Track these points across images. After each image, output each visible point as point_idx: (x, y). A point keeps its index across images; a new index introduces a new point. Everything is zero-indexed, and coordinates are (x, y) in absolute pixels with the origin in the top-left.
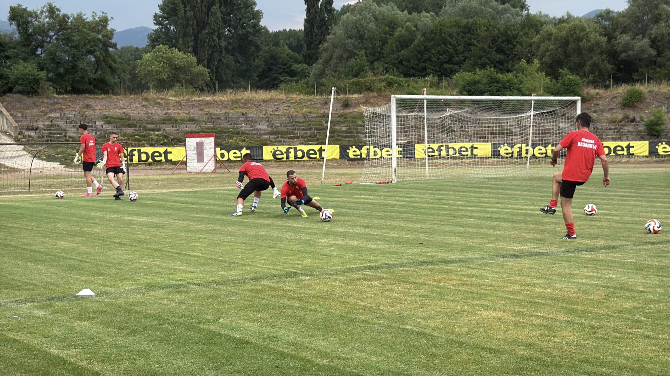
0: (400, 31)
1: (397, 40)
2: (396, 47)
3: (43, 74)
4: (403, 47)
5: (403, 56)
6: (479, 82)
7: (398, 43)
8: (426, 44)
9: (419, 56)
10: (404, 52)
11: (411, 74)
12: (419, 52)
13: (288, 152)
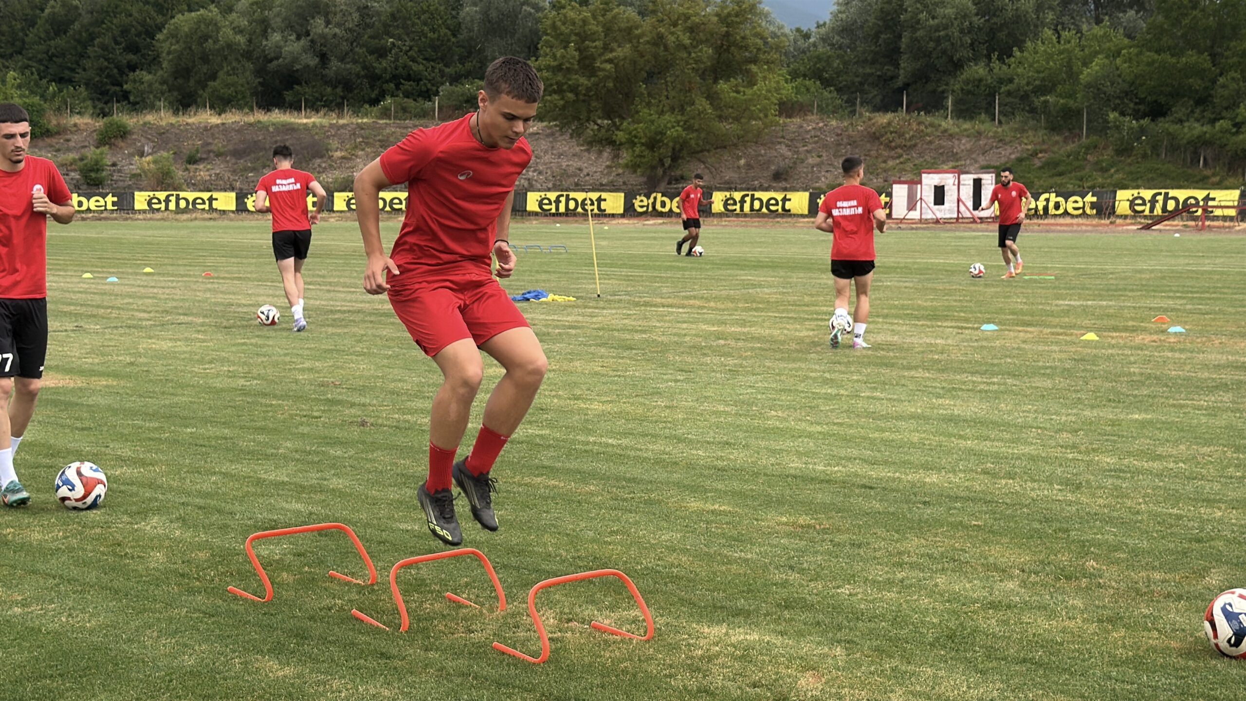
0: (53, 7)
1: (47, 21)
2: (46, 32)
4: (57, 34)
5: (55, 48)
7: (48, 26)
8: (91, 30)
9: (79, 49)
10: (59, 42)
11: (67, 77)
12: (79, 41)
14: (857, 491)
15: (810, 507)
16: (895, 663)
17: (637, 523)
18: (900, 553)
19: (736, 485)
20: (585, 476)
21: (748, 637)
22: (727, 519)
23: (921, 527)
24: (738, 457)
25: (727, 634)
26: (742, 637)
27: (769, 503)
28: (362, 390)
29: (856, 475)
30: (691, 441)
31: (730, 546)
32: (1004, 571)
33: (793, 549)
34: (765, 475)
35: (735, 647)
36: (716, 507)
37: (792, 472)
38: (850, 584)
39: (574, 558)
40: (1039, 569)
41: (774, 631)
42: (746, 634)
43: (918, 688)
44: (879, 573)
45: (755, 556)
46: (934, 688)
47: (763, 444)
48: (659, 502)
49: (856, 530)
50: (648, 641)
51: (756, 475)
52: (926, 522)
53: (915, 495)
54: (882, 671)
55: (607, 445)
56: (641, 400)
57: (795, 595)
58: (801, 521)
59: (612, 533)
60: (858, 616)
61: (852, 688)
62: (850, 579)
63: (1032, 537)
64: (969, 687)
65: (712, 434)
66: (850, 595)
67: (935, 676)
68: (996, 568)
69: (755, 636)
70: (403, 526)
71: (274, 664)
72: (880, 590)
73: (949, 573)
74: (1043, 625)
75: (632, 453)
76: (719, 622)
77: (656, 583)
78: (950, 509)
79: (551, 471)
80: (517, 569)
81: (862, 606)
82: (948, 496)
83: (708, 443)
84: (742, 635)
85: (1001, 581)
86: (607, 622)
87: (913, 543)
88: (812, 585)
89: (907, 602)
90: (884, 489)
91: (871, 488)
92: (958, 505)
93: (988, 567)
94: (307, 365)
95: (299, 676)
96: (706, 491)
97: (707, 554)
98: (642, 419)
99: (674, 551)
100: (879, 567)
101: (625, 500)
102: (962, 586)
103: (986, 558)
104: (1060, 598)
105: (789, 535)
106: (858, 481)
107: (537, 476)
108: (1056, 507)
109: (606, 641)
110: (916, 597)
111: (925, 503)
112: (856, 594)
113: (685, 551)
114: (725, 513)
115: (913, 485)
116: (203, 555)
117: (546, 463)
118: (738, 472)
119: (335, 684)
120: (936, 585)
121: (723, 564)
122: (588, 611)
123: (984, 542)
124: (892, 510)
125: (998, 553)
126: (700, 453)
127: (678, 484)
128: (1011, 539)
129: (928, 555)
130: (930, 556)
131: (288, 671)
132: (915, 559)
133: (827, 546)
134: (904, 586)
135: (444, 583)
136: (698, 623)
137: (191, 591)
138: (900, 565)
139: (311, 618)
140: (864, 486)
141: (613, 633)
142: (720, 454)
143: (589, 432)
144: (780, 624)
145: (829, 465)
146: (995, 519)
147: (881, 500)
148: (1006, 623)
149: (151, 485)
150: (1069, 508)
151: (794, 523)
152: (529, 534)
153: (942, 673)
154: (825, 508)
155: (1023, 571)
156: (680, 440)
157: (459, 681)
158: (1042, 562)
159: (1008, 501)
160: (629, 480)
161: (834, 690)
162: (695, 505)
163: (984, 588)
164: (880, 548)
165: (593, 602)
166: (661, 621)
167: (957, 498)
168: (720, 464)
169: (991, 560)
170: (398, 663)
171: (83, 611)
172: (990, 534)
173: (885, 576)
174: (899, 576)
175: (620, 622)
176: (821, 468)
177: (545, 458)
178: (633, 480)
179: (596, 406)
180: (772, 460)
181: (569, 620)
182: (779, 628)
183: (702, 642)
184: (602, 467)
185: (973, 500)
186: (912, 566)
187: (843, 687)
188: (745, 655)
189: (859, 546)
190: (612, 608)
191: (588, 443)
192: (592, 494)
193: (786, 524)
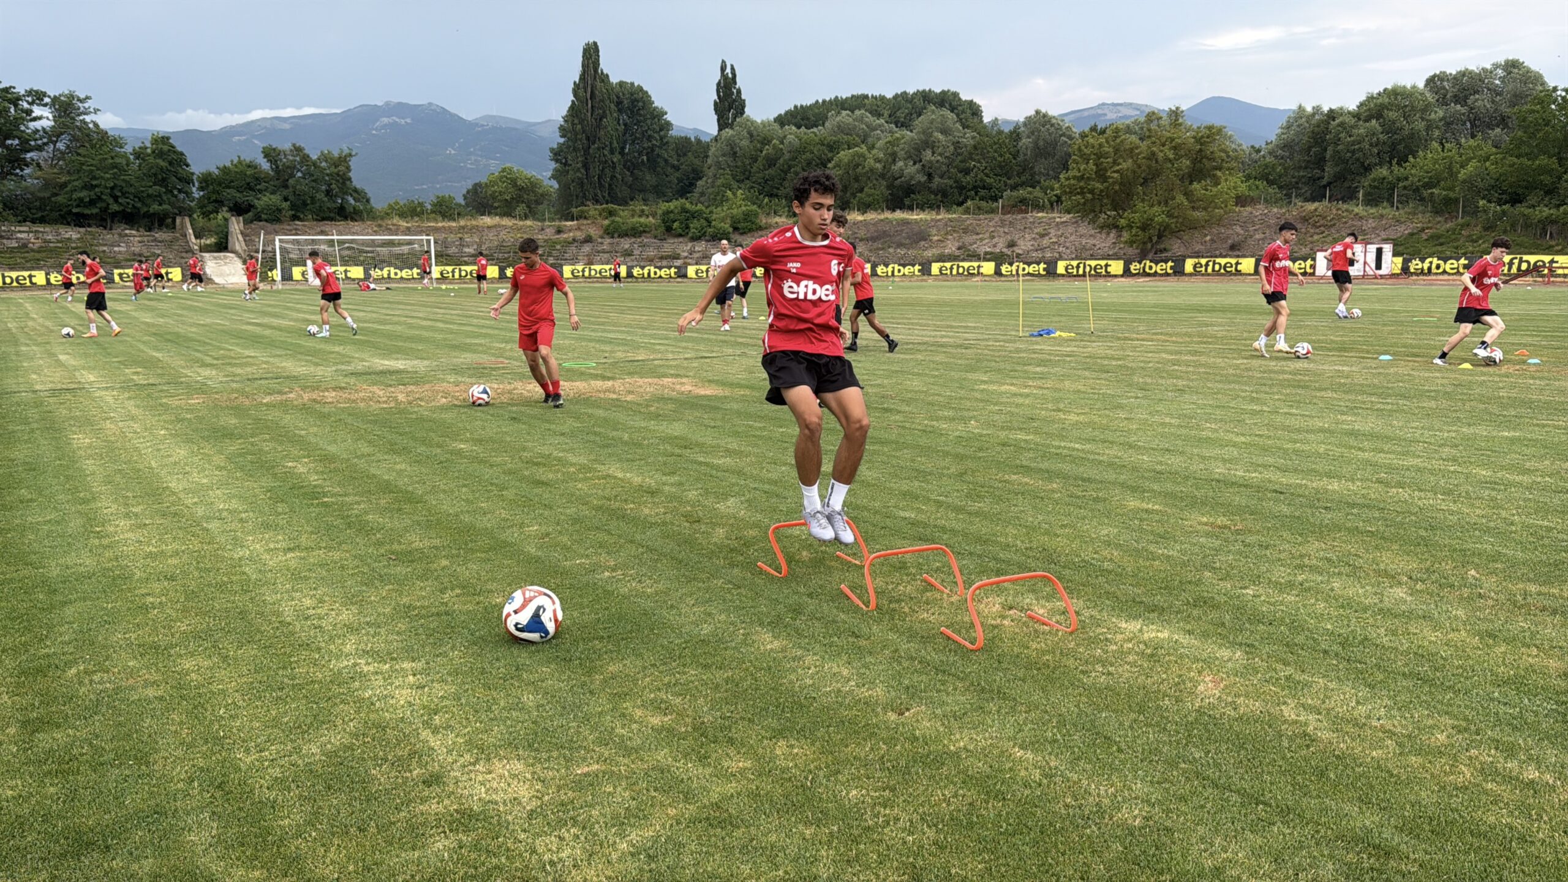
0: (768, 149)
3: (286, 205)
6: (672, 212)
9: (783, 175)
11: (774, 193)
12: (782, 171)
13: (453, 272)
14: (1269, 495)
15: (1229, 510)
16: (1289, 671)
17: (1084, 518)
18: (1302, 556)
19: (1169, 487)
20: (1050, 475)
21: (1159, 634)
22: (1157, 518)
23: (1321, 531)
24: (1175, 462)
25: (1141, 630)
26: (1153, 635)
27: (1194, 503)
28: (908, 402)
29: (1270, 481)
30: (1139, 447)
31: (1157, 543)
32: (1393, 577)
33: (1210, 548)
34: (1195, 478)
35: (1146, 645)
36: (1150, 506)
37: (1217, 476)
38: (1254, 584)
39: (1026, 549)
40: (1425, 576)
41: (1184, 630)
42: (1158, 631)
43: (1310, 701)
44: (1281, 574)
45: (1175, 554)
46: (1324, 702)
47: (1195, 451)
48: (1105, 500)
49: (1265, 532)
50: (1071, 633)
51: (1187, 478)
52: (1326, 526)
53: (1318, 500)
54: (1277, 679)
55: (1074, 449)
56: (1107, 412)
57: (1206, 594)
58: (1219, 522)
59: (1063, 526)
60: (1257, 618)
61: (1247, 696)
62: (1256, 580)
63: (1419, 544)
64: (1358, 703)
65: (1157, 442)
66: (1254, 596)
67: (1326, 688)
68: (1386, 574)
69: (1164, 635)
70: (902, 514)
71: (768, 637)
72: (1280, 591)
73: (1344, 577)
74: (1430, 636)
75: (1092, 457)
76: (1136, 618)
77: (1089, 575)
78: (1348, 514)
79: (1027, 470)
80: (979, 556)
81: (1264, 609)
82: (1348, 503)
83: (1153, 449)
84: (1157, 633)
85: (1391, 587)
86: (1041, 611)
87: (1314, 547)
88: (1222, 584)
89: (1304, 606)
90: (1292, 494)
91: (1281, 493)
92: (1355, 511)
93: (1378, 573)
94: (879, 382)
95: (784, 650)
96: (1144, 491)
97: (1137, 550)
98: (1105, 428)
99: (1109, 545)
100: (1282, 569)
101: (1078, 497)
102: (1356, 591)
103: (1377, 565)
104: (1444, 608)
105: (1207, 535)
106: (1271, 486)
107: (1015, 474)
108: (1440, 515)
109: (1036, 631)
110: (1313, 601)
111: (1326, 508)
112: (1259, 596)
113: (1118, 546)
114: (1157, 512)
115: (1317, 491)
116: (752, 533)
117: (1025, 463)
118: (1172, 475)
119: (809, 659)
120: (1332, 590)
121: (1148, 559)
122: (1028, 599)
123: (1376, 547)
124: (1297, 514)
125: (1391, 560)
126: (1145, 458)
127: (1122, 485)
128: (1401, 545)
129: (1326, 558)
130: (1329, 560)
131: (776, 644)
132: (1314, 562)
133: (1238, 546)
134: (1304, 589)
135: (919, 566)
136: (1119, 616)
137: (732, 565)
138: (1301, 567)
139: (810, 595)
140: (1276, 491)
141: (1044, 624)
142: (1160, 458)
143: (1062, 438)
144: (1189, 623)
145: (1248, 471)
146: (1387, 526)
147: (1289, 504)
148: (1394, 633)
149: (740, 473)
150: (1451, 517)
151: (1212, 524)
152: (997, 525)
153: (1331, 685)
154: (1241, 510)
155: (1411, 578)
156: (1131, 447)
157: (906, 664)
158: (1427, 570)
159: (1399, 509)
160: (1084, 480)
161: (1230, 699)
162: (1133, 503)
163: (1376, 594)
164: (1284, 551)
165: (1033, 591)
166: (1086, 613)
167: (1353, 505)
168: (1159, 468)
169: (1382, 567)
170: (863, 643)
171: (650, 578)
172: (1381, 540)
173: (1287, 578)
174: (1300, 578)
175: (1052, 612)
176: (1240, 473)
177: (1025, 459)
178: (1089, 480)
179: (1073, 418)
180: (1202, 466)
181: (1011, 608)
182: (1188, 627)
183: (1119, 637)
184: (1066, 467)
185: (1368, 506)
186: (1313, 569)
187: (1239, 696)
188: (1154, 654)
189: (1267, 548)
190: (1048, 598)
191: (1059, 447)
192: (1053, 491)
193: (1206, 524)
